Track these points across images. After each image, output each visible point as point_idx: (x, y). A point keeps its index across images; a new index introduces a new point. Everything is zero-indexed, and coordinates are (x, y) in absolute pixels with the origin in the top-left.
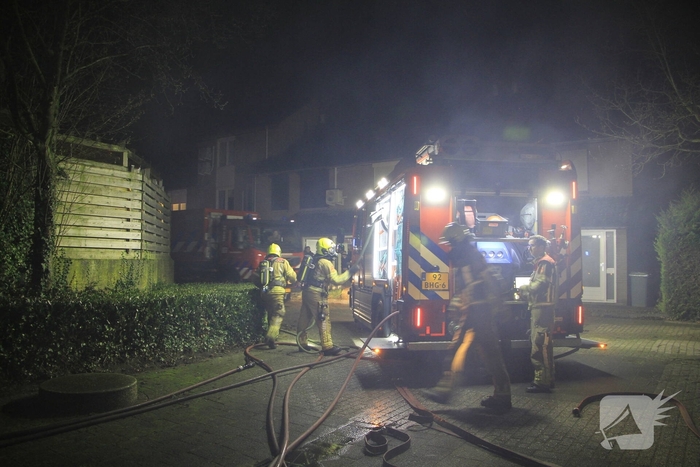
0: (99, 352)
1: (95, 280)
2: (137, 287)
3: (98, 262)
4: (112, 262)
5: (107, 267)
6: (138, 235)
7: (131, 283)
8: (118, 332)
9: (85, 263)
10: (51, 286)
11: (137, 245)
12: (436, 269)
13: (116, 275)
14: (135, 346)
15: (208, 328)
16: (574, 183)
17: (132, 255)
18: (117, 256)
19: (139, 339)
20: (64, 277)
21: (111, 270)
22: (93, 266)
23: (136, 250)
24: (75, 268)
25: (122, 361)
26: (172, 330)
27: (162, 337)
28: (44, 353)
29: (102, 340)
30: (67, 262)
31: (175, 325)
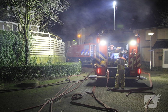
0: (36, 76)
1: (42, 61)
2: (52, 63)
3: (43, 58)
4: (46, 58)
5: (45, 59)
6: (52, 52)
7: (50, 62)
8: (40, 72)
9: (40, 58)
10: (29, 63)
11: (52, 54)
12: (103, 60)
13: (47, 61)
14: (44, 75)
15: (62, 72)
16: (138, 39)
17: (51, 56)
18: (47, 56)
19: (45, 74)
20: (36, 61)
21: (46, 59)
22: (42, 59)
23: (52, 55)
24: (38, 59)
25: (41, 78)
26: (53, 72)
27: (50, 73)
28: (25, 76)
29: (37, 74)
30: (36, 58)
31: (53, 71)
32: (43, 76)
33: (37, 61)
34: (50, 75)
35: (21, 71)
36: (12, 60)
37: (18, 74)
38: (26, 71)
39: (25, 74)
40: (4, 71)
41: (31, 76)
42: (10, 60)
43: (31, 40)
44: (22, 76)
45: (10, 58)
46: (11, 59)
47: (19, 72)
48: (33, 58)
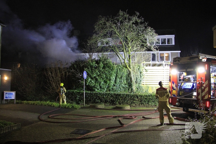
11: (166, 83)
16: (206, 65)
19: (143, 102)
24: (150, 88)
25: (139, 105)
26: (152, 101)
27: (149, 102)
28: (124, 101)
29: (135, 101)
30: (148, 87)
32: (141, 104)
33: (148, 91)
34: (148, 104)
35: (122, 98)
37: (119, 100)
38: (125, 98)
39: (125, 100)
40: (109, 96)
41: (129, 102)
44: (123, 102)
47: (120, 98)
48: (145, 88)
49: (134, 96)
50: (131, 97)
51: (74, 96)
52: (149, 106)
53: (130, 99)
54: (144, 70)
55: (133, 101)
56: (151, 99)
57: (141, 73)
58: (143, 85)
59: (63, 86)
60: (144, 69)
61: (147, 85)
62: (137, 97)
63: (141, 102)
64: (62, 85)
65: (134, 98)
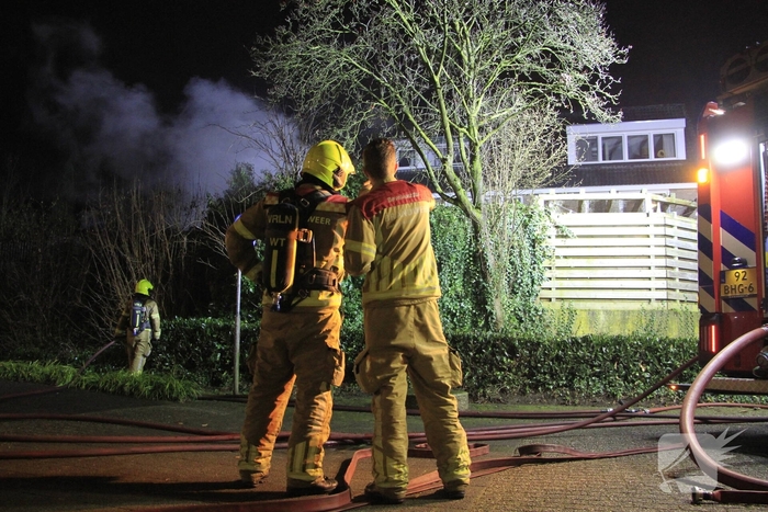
1: (605, 330)
3: (607, 312)
4: (625, 313)
5: (619, 318)
6: (662, 284)
9: (593, 313)
11: (662, 295)
13: (631, 327)
17: (655, 305)
18: (636, 306)
19: (544, 374)
20: (569, 327)
21: (624, 321)
22: (602, 317)
23: (662, 300)
24: (581, 319)
25: (523, 393)
26: (589, 371)
27: (574, 376)
30: (572, 313)
31: (592, 366)
32: (535, 387)
33: (573, 329)
34: (570, 386)
36: (459, 321)
42: (452, 322)
43: (548, 233)
45: (449, 312)
46: (454, 315)
48: (556, 315)
49: (494, 346)
50: (479, 351)
51: (200, 346)
52: (573, 396)
53: (474, 358)
54: (552, 232)
55: (490, 369)
56: (587, 362)
57: (534, 243)
58: (545, 305)
59: (146, 293)
60: (548, 223)
61: (566, 304)
62: (513, 351)
63: (530, 376)
64: (145, 287)
65: (493, 354)
